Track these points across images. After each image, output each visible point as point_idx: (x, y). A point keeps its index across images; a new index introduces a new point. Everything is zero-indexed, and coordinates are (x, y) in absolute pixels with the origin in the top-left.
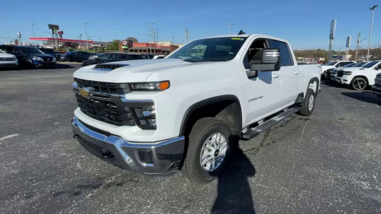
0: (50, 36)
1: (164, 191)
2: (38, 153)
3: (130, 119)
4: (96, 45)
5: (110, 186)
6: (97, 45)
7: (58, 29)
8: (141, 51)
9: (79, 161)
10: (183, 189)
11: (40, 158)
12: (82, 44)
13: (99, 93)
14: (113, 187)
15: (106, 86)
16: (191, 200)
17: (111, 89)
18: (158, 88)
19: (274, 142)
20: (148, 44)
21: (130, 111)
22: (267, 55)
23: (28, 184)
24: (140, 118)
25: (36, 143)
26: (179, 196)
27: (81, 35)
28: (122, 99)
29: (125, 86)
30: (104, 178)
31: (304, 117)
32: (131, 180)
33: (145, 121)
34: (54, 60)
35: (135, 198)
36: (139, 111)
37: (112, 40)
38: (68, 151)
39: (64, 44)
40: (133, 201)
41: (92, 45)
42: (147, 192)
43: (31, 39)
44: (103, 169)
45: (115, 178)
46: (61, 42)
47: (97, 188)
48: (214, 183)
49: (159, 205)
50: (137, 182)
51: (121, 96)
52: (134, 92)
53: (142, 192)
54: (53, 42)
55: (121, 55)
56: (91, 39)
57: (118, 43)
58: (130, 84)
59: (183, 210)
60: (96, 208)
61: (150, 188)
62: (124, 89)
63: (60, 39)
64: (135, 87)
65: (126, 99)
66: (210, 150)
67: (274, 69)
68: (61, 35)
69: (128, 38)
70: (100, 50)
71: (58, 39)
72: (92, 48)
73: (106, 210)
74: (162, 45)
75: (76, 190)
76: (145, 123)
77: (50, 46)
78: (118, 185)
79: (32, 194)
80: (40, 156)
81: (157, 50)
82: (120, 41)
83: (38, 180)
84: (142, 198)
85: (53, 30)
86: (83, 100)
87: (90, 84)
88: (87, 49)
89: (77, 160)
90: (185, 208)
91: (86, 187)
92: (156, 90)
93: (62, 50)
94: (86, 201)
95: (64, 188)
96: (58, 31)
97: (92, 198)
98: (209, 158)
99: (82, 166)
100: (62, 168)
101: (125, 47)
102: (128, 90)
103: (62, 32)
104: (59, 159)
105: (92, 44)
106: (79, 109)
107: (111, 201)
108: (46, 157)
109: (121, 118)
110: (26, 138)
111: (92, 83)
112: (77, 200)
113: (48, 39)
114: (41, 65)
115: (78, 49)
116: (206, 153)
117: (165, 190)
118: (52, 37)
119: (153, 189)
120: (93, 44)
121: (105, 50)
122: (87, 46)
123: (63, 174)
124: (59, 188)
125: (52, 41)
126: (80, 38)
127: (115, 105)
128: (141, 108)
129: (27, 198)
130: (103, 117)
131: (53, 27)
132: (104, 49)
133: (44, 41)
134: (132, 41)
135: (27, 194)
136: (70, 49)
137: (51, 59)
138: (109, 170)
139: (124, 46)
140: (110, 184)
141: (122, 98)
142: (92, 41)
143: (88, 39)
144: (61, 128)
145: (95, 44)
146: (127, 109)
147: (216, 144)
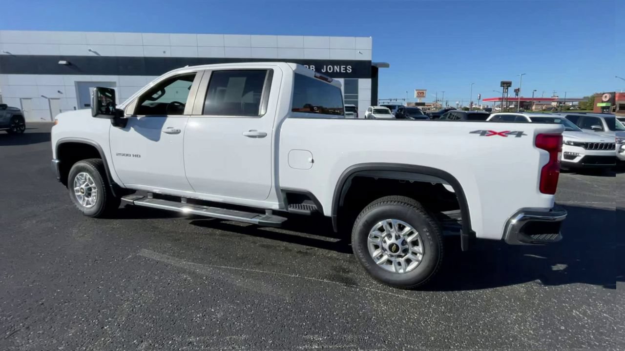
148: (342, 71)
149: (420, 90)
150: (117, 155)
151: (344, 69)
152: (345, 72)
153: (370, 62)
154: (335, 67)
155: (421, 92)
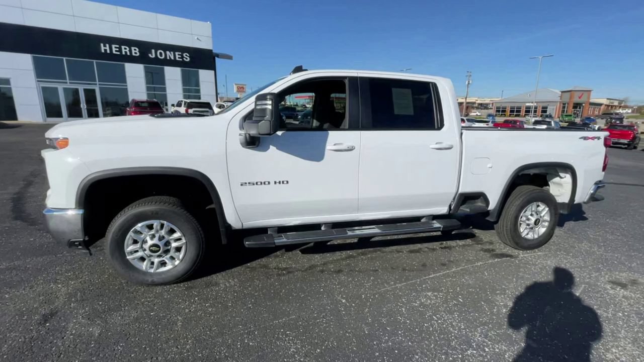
148: (177, 59)
149: (238, 84)
150: (242, 185)
151: (180, 56)
152: (181, 60)
153: (211, 51)
154: (168, 53)
155: (241, 86)
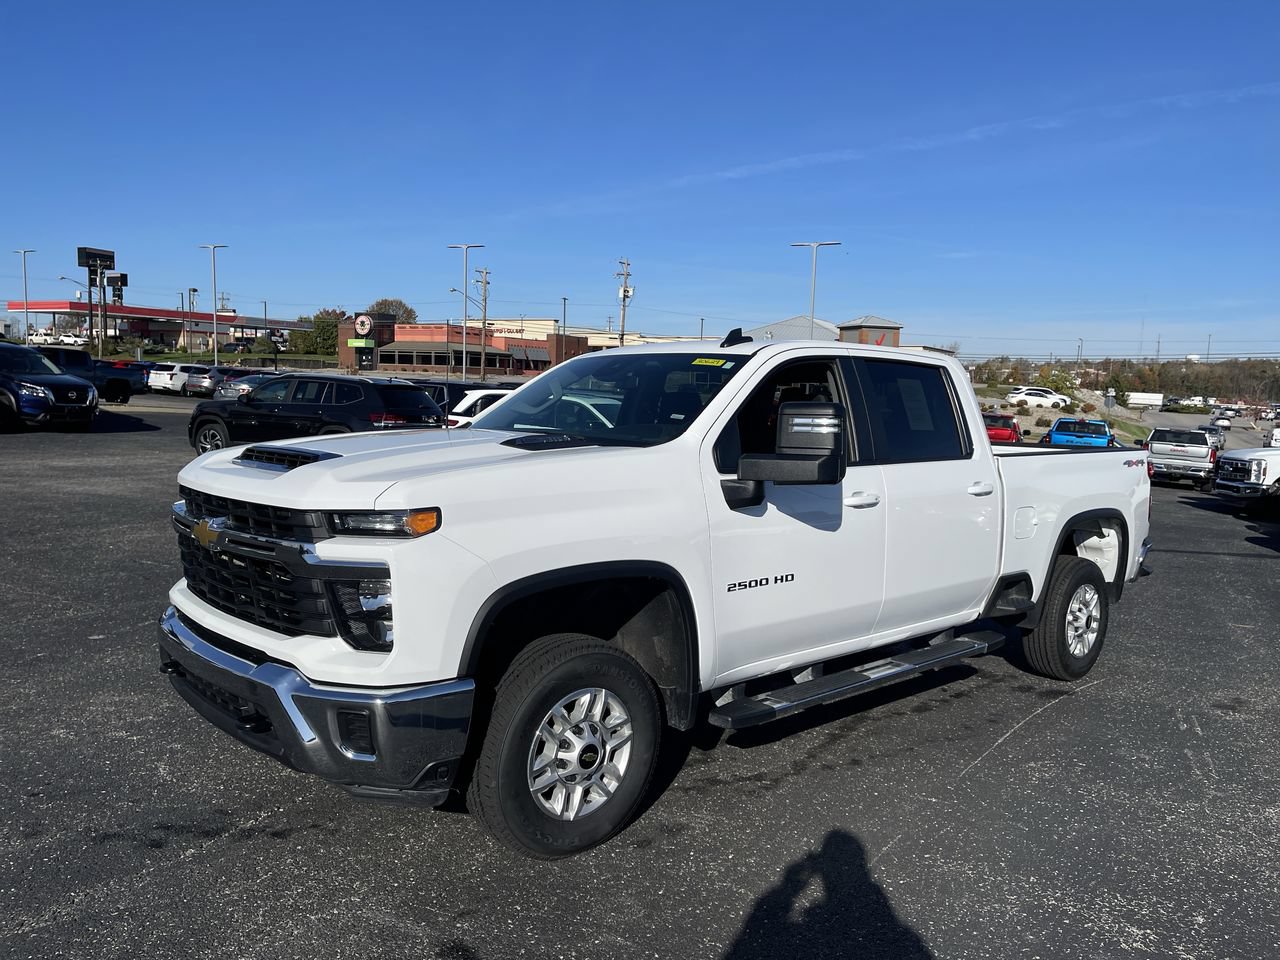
0: (79, 294)
1: (409, 864)
2: (46, 725)
3: (322, 616)
4: (249, 333)
5: (249, 837)
6: (254, 331)
7: (111, 267)
8: (425, 359)
9: (165, 757)
10: (470, 866)
11: (53, 737)
12: (195, 328)
13: (248, 536)
14: (260, 840)
15: (267, 515)
16: (487, 898)
17: (279, 527)
18: (406, 528)
19: (856, 762)
20: (455, 331)
21: (325, 591)
22: (796, 428)
23: (27, 804)
24: (352, 614)
25: (38, 694)
26: (451, 882)
27: (195, 290)
28: (306, 557)
29: (318, 518)
30: (235, 811)
31: (1047, 683)
32: (314, 826)
33: (364, 625)
34: (90, 398)
35: (319, 873)
36: (350, 594)
37: (311, 313)
38: (131, 727)
39: (126, 327)
40: (312, 880)
41: (235, 333)
42: (358, 862)
43: (12, 305)
44: (235, 788)
45: (268, 816)
46: (115, 318)
47: (213, 837)
48: (576, 862)
49: (388, 899)
50: (333, 833)
51: (306, 546)
52: (339, 538)
53: (343, 861)
54: (87, 318)
55: (338, 385)
56: (231, 306)
57: (336, 326)
58: (329, 514)
59: (455, 919)
60: (206, 884)
61: (368, 852)
62: (314, 527)
63: (114, 308)
64: (343, 524)
65: (317, 557)
66: (564, 745)
67: (815, 477)
68: (120, 290)
69: (379, 304)
70: (260, 352)
71: (105, 307)
72: (230, 344)
73: (233, 893)
74: (518, 336)
75: (155, 835)
76: (365, 631)
77: (76, 336)
78: (276, 834)
79: (40, 829)
80: (54, 733)
81: (495, 355)
82: (343, 314)
83: (51, 798)
84: (339, 875)
85: (93, 272)
86: (201, 555)
87: (226, 507)
88: (210, 347)
89: (160, 754)
90: (461, 915)
91: (181, 830)
92: (400, 533)
93: (119, 353)
94: (180, 865)
95: (120, 826)
96: (108, 273)
97: (198, 859)
98: (561, 772)
99: (171, 773)
100: (114, 774)
101: (361, 343)
102: (324, 531)
103: (124, 279)
104: (106, 748)
105: (232, 329)
106: (183, 583)
107: (249, 872)
108: (71, 737)
109: (298, 613)
110: (9, 678)
111: (230, 506)
112: (154, 859)
113: (72, 305)
114: (45, 416)
115: (177, 350)
116: (551, 751)
117: (412, 864)
118: (85, 300)
119: (377, 856)
120: (235, 327)
121: (283, 352)
122: (214, 336)
123: (118, 789)
124: (109, 824)
125: (84, 316)
126: (191, 303)
127: (286, 573)
128: (356, 585)
129: (27, 836)
130: (251, 610)
131: (94, 260)
132: (279, 352)
133: (54, 313)
134: (393, 318)
135: (26, 826)
136: (147, 348)
137: (83, 391)
138: (252, 792)
139: (358, 336)
140: (251, 829)
141: (307, 552)
142: (232, 314)
143: (219, 307)
144: (112, 654)
145: (242, 327)
146: (317, 585)
147: (591, 726)
